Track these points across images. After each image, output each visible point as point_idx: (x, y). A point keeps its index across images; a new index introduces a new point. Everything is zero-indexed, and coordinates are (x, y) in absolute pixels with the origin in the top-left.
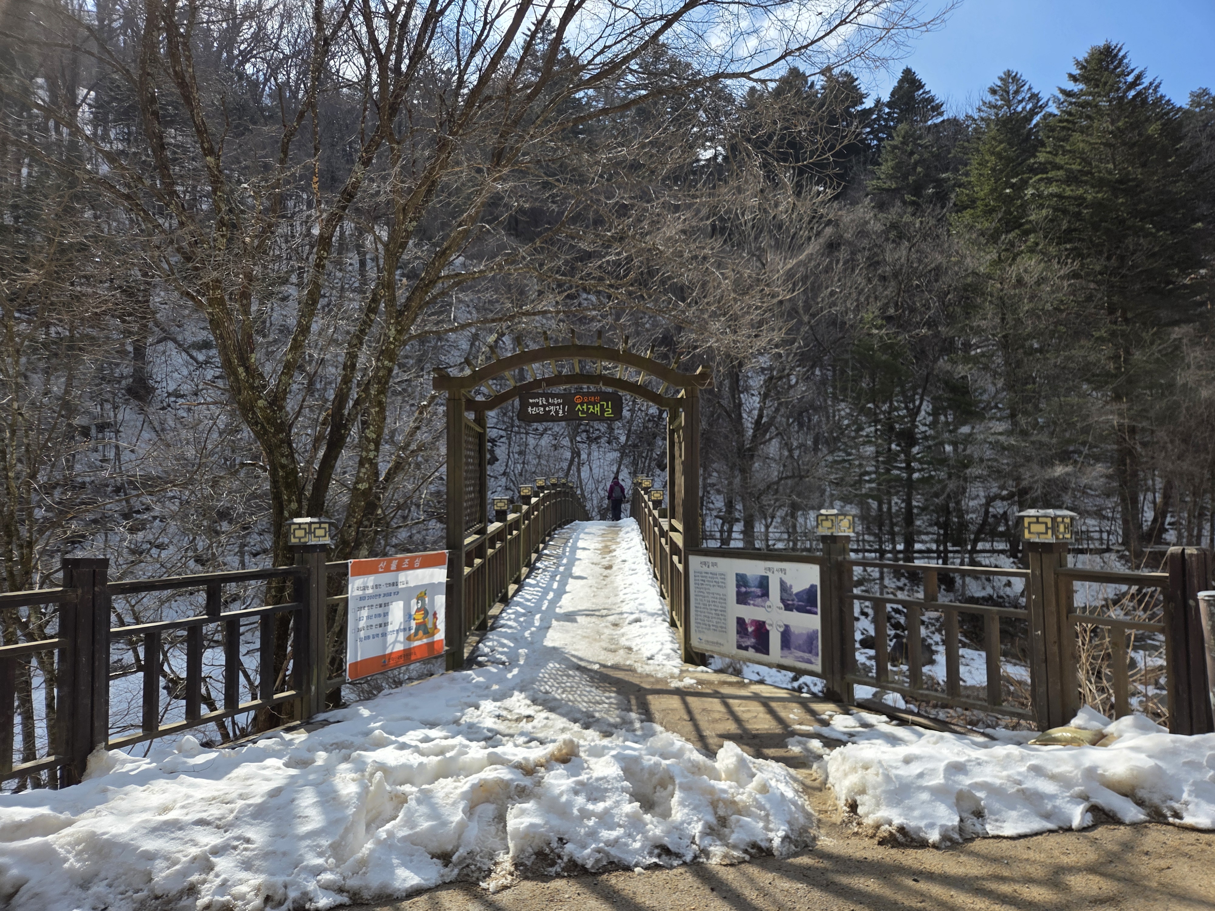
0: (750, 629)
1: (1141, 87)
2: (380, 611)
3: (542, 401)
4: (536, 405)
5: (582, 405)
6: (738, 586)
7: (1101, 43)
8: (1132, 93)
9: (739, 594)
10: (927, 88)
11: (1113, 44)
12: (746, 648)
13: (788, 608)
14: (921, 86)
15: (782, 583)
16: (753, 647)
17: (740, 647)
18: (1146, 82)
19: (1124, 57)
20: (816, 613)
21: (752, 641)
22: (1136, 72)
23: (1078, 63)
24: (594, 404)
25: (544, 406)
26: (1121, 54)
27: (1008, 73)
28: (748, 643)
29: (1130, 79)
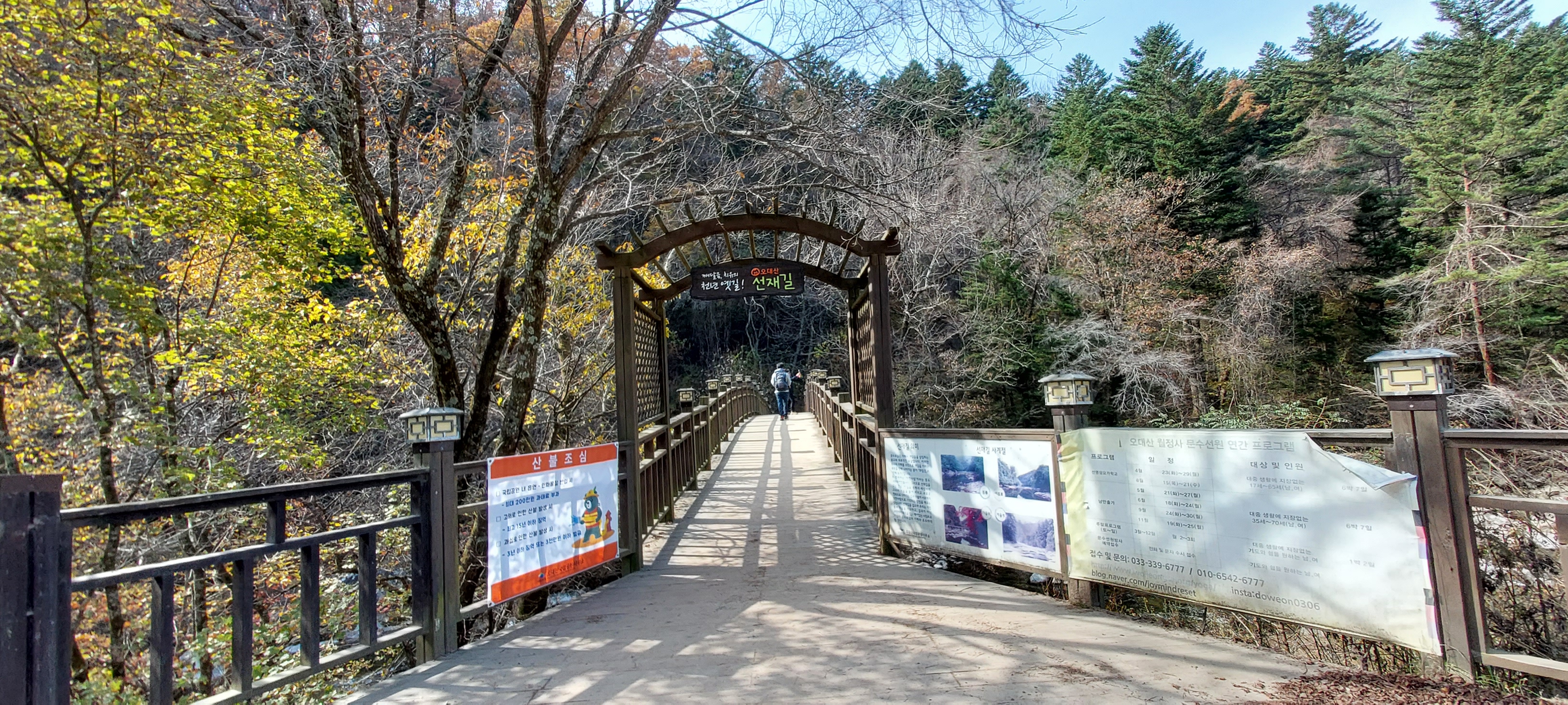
0: (962, 518)
1: (1190, 56)
2: (535, 516)
3: (715, 275)
4: (710, 280)
5: (760, 277)
6: (945, 469)
7: (1156, 25)
8: (1182, 61)
9: (945, 478)
10: (1015, 72)
11: (1166, 24)
12: (958, 541)
13: (1010, 493)
14: (1010, 71)
15: (1001, 465)
16: (966, 539)
17: (950, 539)
18: (1193, 52)
19: (1175, 33)
20: (1048, 500)
21: (965, 532)
22: (1184, 45)
23: (1138, 40)
24: (773, 276)
25: (718, 280)
26: (1172, 32)
27: (1079, 56)
28: (961, 535)
29: (1180, 50)
